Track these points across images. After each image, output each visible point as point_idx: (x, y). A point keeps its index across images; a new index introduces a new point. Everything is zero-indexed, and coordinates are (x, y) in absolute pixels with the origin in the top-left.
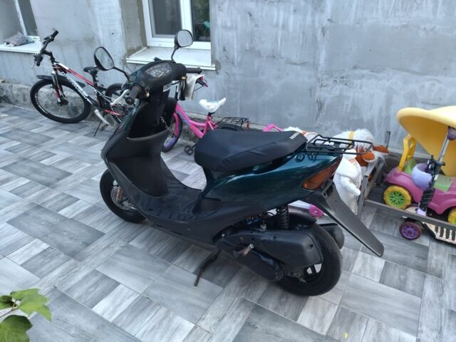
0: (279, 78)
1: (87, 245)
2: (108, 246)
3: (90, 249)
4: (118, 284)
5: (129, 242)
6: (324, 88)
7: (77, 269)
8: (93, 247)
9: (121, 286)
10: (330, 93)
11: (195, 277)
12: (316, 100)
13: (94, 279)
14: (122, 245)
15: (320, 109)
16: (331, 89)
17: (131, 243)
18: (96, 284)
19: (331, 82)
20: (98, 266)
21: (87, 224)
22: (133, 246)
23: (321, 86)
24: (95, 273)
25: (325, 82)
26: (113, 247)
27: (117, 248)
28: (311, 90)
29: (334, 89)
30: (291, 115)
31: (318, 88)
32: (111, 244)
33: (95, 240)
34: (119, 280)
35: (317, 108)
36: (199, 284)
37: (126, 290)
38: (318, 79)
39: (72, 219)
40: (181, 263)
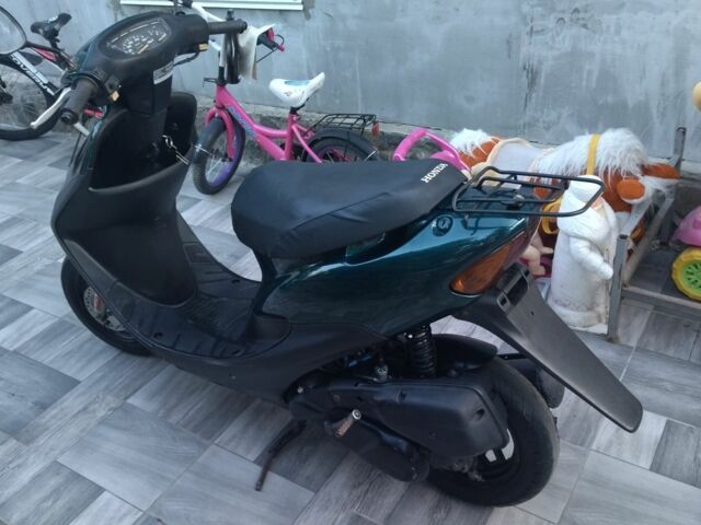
0: (437, 19)
1: (43, 406)
2: (85, 409)
3: (48, 417)
4: (100, 490)
5: (127, 398)
6: (537, 38)
7: (20, 461)
8: (54, 412)
9: (105, 495)
10: (552, 48)
11: (257, 470)
12: (521, 64)
13: (53, 482)
14: (113, 405)
15: (532, 82)
16: (553, 38)
17: (130, 401)
18: (56, 493)
19: (551, 23)
20: (62, 453)
21: (46, 362)
22: (134, 407)
23: (531, 32)
24: (56, 467)
25: (538, 25)
26: (94, 411)
27: (101, 413)
28: (508, 42)
29: (560, 38)
30: (470, 99)
31: (525, 38)
32: (90, 404)
33: (60, 397)
34: (101, 482)
35: (525, 80)
36: (266, 486)
37: (117, 503)
38: (524, 18)
39: (16, 352)
40: (230, 440)
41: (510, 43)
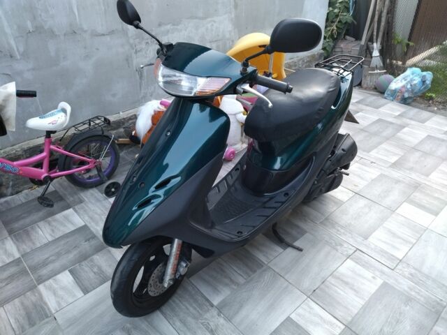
0: (87, 57)
6: (139, 54)
10: (146, 57)
12: (135, 69)
15: (141, 77)
16: (146, 53)
19: (143, 46)
23: (136, 52)
25: (138, 47)
28: (127, 60)
29: (148, 52)
30: (114, 95)
31: (134, 55)
35: (138, 77)
38: (131, 46)
41: (128, 60)
